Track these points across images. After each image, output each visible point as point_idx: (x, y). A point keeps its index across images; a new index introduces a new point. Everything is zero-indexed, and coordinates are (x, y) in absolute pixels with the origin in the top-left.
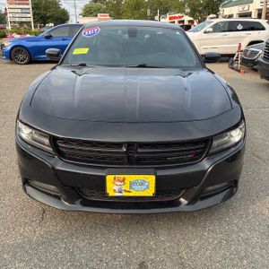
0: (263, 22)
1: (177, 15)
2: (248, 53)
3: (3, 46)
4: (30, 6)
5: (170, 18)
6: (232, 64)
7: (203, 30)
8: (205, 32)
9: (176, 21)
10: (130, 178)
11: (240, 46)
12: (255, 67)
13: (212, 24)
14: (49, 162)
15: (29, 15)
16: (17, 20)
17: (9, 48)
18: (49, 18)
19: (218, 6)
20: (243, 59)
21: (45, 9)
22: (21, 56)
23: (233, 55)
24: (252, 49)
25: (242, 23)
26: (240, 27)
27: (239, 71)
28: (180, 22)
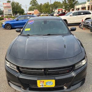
0: (90, 11)
1: (60, 9)
2: (86, 23)
3: (2, 24)
4: (11, 9)
5: (58, 10)
6: (80, 26)
7: (70, 15)
8: (70, 16)
9: (60, 11)
10: (46, 81)
11: (82, 20)
12: (88, 27)
13: (72, 13)
14: (16, 75)
15: (11, 12)
16: (7, 13)
17: (4, 25)
18: (18, 12)
19: (74, 5)
20: (84, 25)
21: (17, 9)
22: (8, 27)
23: (80, 23)
24: (87, 21)
25: (83, 12)
26: (82, 13)
27: (83, 29)
28: (61, 11)
